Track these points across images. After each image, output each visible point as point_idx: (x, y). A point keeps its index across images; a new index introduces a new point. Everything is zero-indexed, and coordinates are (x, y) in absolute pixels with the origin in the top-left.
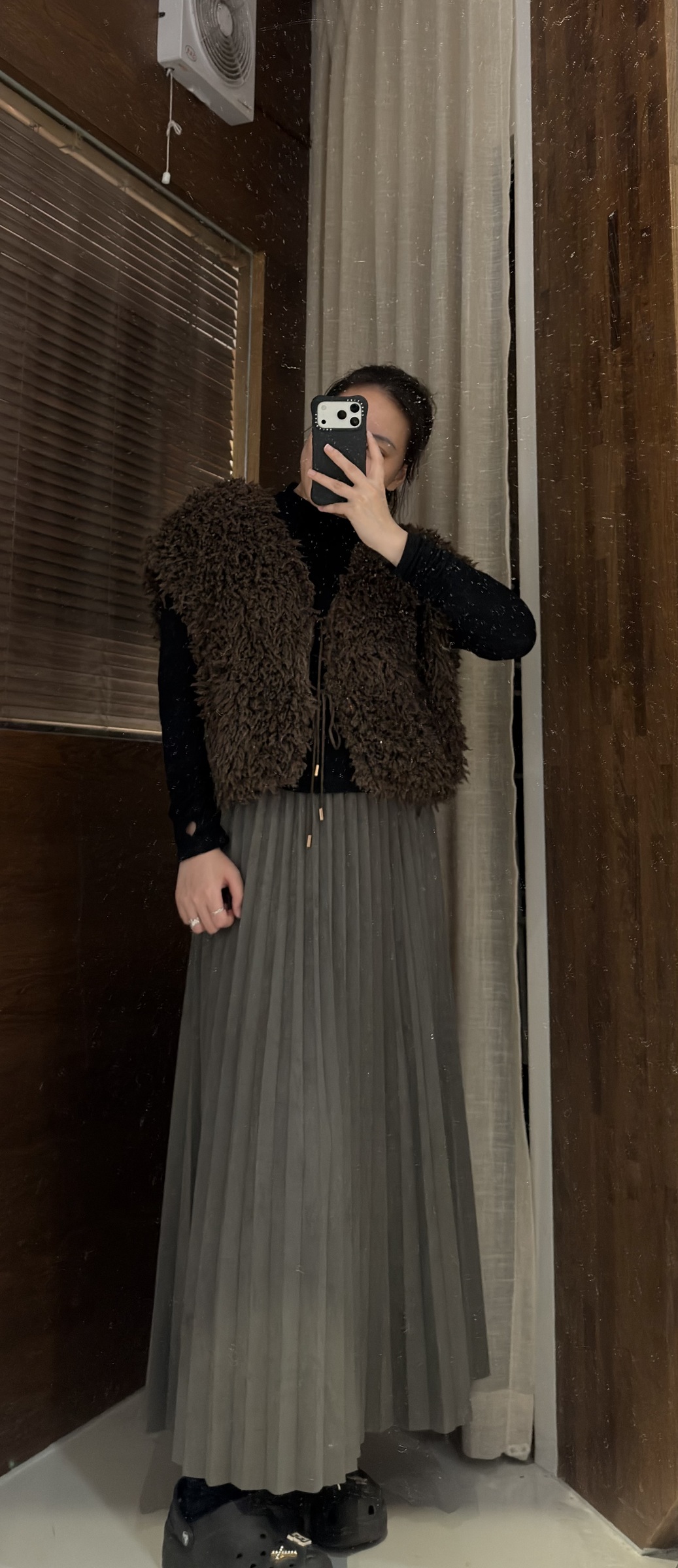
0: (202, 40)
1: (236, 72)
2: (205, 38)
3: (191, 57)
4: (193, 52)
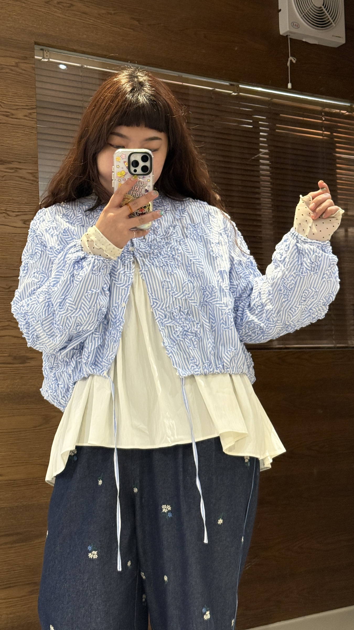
0: (302, 15)
1: (329, 22)
2: (303, 14)
3: (295, 27)
4: (297, 24)
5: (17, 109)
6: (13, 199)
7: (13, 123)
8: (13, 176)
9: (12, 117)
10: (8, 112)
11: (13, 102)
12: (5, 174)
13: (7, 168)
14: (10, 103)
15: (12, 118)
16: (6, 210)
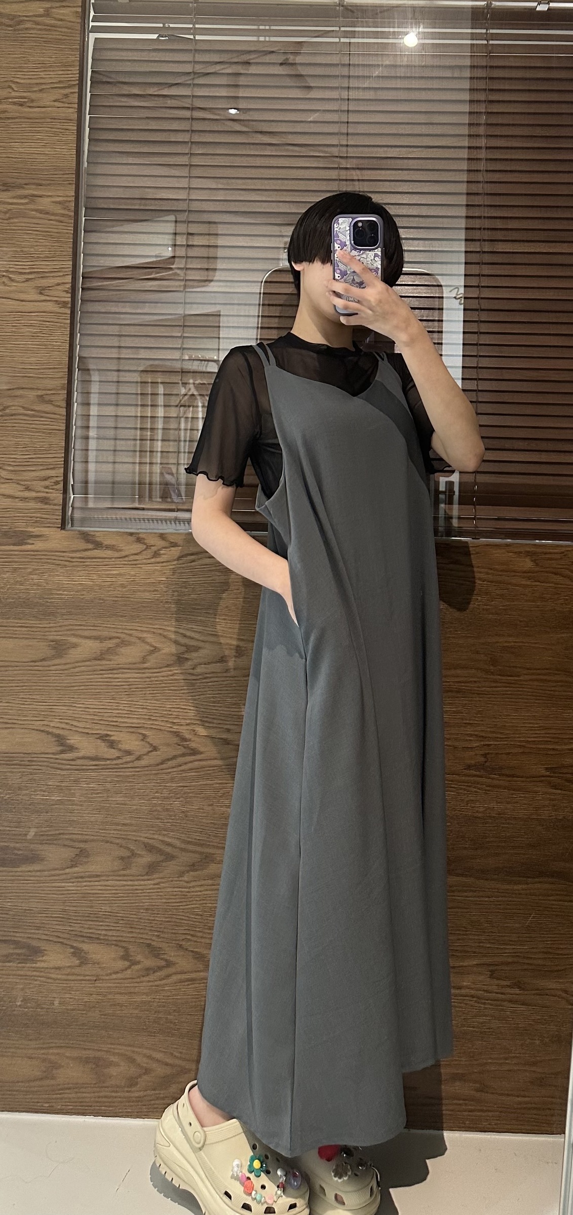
5: (41, 91)
6: (22, 251)
7: (31, 115)
8: (26, 209)
9: (31, 105)
10: (25, 98)
11: (35, 79)
12: (10, 207)
13: (14, 198)
14: (29, 81)
15: (30, 107)
16: (7, 271)
